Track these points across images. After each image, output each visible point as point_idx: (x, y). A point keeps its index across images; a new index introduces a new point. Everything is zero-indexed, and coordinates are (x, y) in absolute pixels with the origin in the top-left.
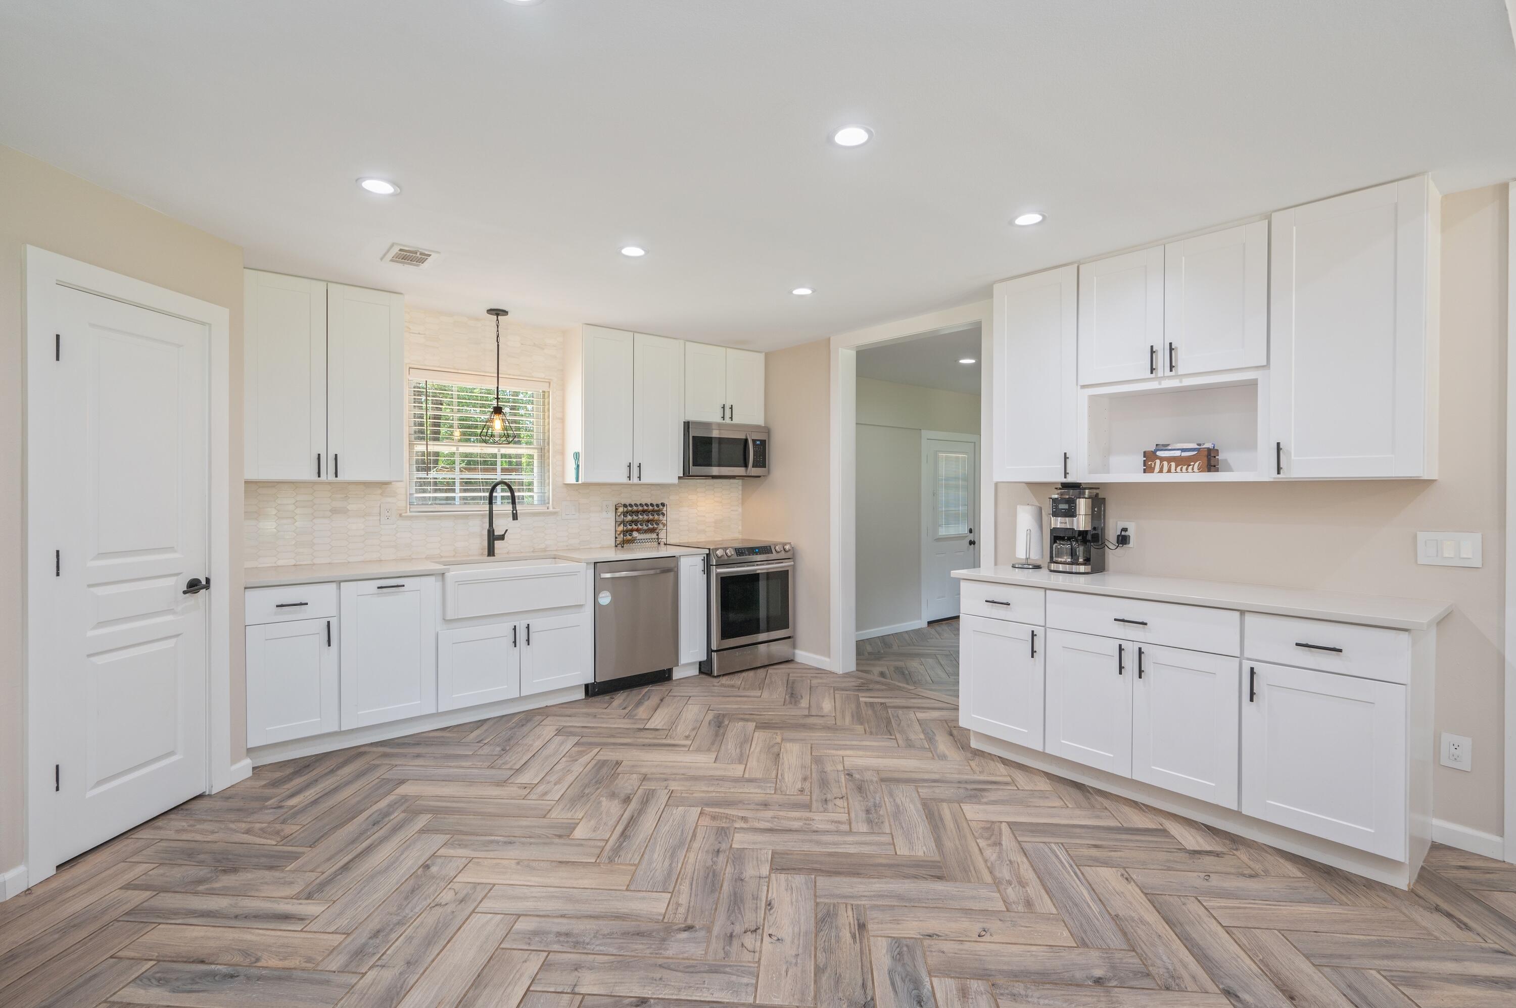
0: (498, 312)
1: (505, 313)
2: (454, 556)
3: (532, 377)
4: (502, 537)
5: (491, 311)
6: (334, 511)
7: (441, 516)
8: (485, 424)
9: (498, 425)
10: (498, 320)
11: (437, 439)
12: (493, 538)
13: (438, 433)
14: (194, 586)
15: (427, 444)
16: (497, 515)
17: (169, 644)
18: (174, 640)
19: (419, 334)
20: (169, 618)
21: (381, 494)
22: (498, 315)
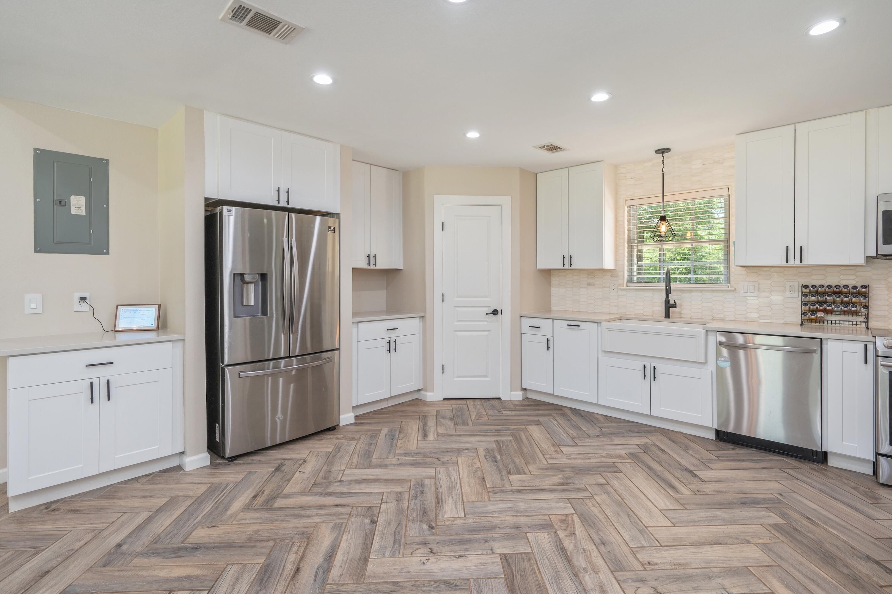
0: (663, 151)
1: (668, 150)
2: (652, 316)
3: (713, 187)
4: (675, 306)
5: (657, 151)
6: (589, 284)
7: (644, 289)
8: (653, 229)
9: (664, 228)
10: (663, 156)
11: (642, 242)
12: (669, 306)
13: (642, 237)
14: (495, 312)
15: (637, 245)
16: (674, 290)
17: (486, 333)
18: (488, 332)
19: (631, 178)
20: (486, 323)
21: (611, 276)
22: (663, 153)
